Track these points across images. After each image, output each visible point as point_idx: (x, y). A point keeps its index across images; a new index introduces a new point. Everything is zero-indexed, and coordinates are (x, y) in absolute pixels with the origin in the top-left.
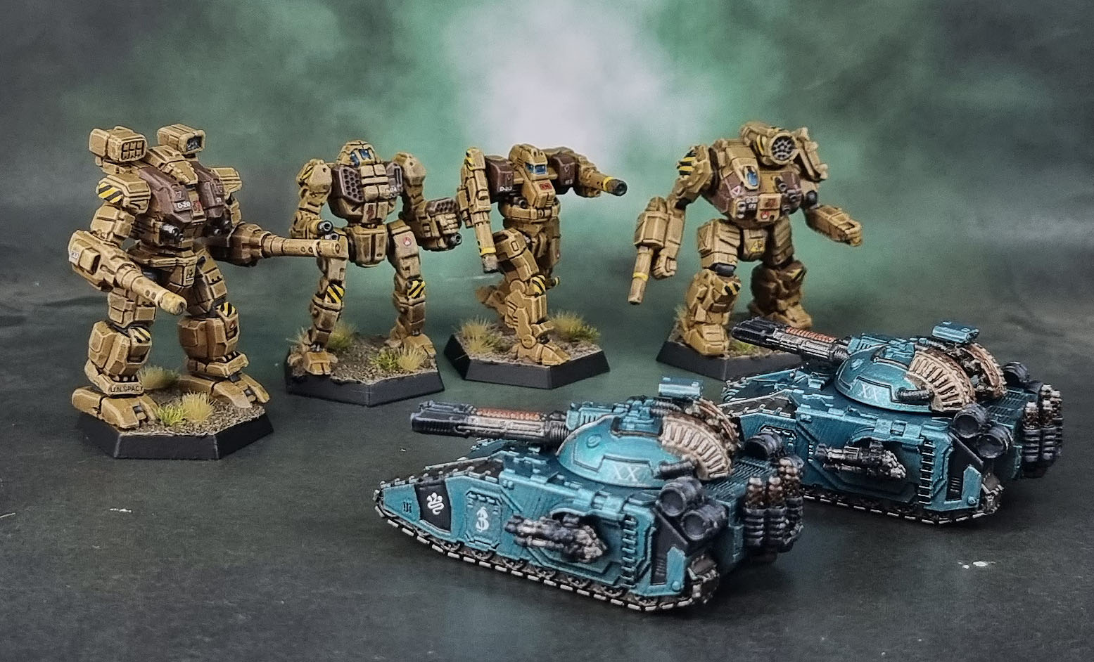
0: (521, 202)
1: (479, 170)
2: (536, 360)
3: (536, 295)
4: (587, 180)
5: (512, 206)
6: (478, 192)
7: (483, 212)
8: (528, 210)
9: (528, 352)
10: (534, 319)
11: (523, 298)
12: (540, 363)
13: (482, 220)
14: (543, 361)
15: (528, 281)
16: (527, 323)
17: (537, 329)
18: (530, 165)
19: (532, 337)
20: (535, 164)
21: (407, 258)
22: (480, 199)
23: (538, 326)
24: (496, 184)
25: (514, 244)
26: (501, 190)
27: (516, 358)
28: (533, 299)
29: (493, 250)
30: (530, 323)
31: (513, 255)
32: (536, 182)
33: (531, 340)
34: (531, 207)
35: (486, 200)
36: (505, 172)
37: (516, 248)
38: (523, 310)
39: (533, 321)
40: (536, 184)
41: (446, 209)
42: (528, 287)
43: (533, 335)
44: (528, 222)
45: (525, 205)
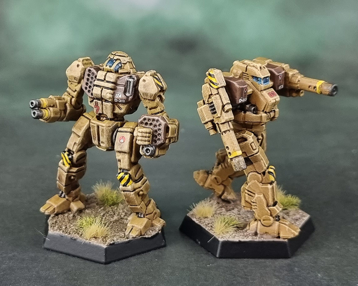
0: (253, 108)
1: (222, 87)
2: (276, 235)
3: (271, 183)
4: (297, 84)
5: (245, 113)
6: (223, 106)
7: (228, 122)
8: (260, 115)
9: (267, 229)
10: (271, 203)
11: (260, 186)
12: (279, 237)
13: (229, 128)
14: (281, 235)
15: (264, 173)
16: (265, 206)
17: (274, 210)
18: (258, 78)
19: (271, 218)
20: (262, 77)
21: (120, 152)
22: (226, 112)
23: (274, 207)
24: (236, 97)
25: (253, 144)
26: (240, 102)
27: (256, 234)
28: (270, 186)
29: (240, 153)
30: (268, 206)
31: (254, 153)
32: (264, 92)
33: (270, 220)
34: (262, 113)
35: (229, 112)
36: (242, 87)
37: (254, 148)
38: (262, 196)
39: (269, 205)
40: (264, 93)
41: (151, 124)
42: (264, 178)
43: (271, 215)
44: (259, 124)
45: (256, 111)
